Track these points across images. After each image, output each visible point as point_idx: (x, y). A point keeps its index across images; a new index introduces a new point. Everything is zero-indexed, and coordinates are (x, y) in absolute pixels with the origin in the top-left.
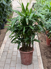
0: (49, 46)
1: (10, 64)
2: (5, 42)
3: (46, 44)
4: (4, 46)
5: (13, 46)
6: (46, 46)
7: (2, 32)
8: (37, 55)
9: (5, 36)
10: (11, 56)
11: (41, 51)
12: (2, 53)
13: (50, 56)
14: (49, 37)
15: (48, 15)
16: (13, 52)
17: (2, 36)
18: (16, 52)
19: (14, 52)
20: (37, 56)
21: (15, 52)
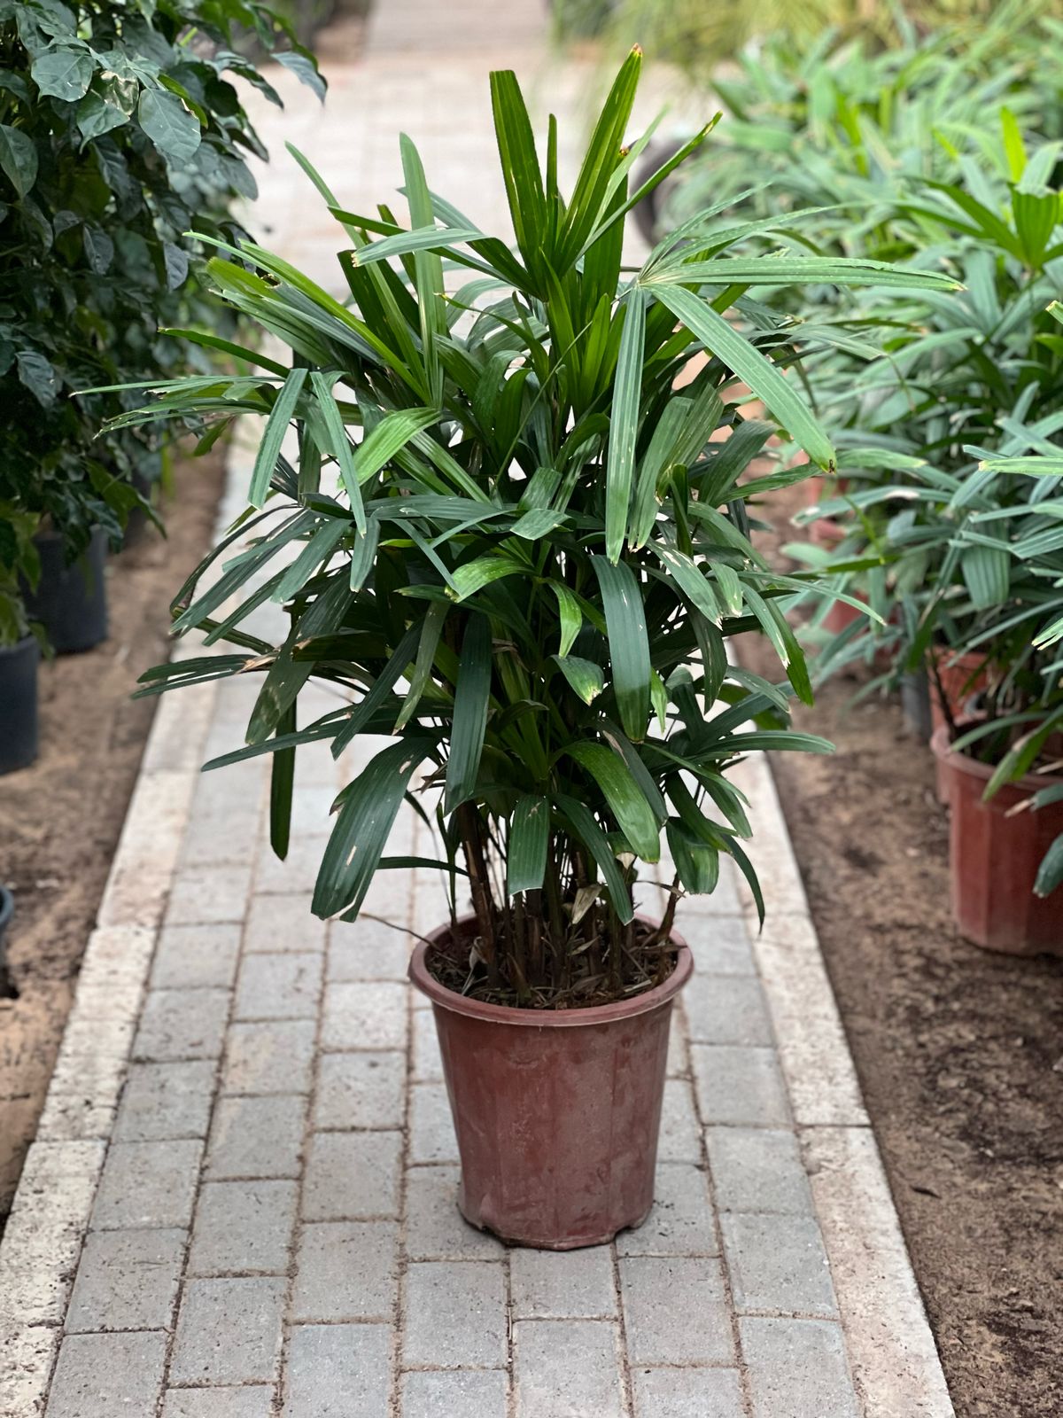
0: (1011, 939)
1: (292, 1272)
2: (153, 885)
3: (950, 911)
4: (133, 968)
5: (313, 964)
6: (946, 954)
7: (65, 700)
8: (791, 1107)
9: (135, 771)
10: (297, 1129)
11: (851, 1037)
12: (110, 1084)
13: (1030, 1115)
14: (999, 774)
15: (975, 351)
16: (314, 1067)
17: (71, 781)
18: (373, 1055)
19: (334, 1067)
20: (798, 1129)
21: (358, 1065)
